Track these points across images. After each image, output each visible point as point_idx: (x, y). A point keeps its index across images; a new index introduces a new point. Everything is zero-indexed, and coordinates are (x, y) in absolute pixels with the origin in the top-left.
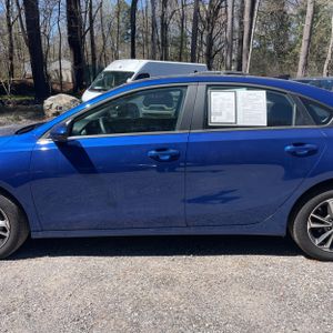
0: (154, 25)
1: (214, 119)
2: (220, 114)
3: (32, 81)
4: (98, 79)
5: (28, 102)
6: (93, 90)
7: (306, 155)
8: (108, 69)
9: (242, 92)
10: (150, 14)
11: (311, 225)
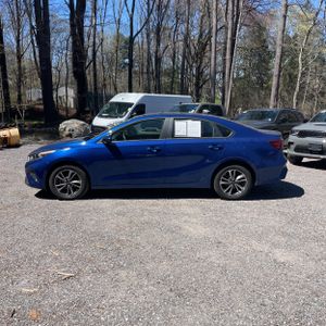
0: (149, 59)
1: (177, 133)
2: (180, 131)
3: (42, 107)
4: (105, 108)
5: (41, 126)
6: (101, 116)
8: (113, 100)
9: (190, 122)
10: (145, 46)
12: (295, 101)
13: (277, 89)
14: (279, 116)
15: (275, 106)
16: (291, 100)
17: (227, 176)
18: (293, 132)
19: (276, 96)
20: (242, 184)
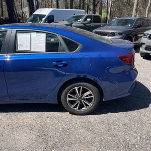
2: (22, 46)
7: (62, 67)
9: (34, 34)
11: (68, 99)
12: (147, 12)
13: (137, 5)
14: (136, 23)
15: (135, 16)
16: (145, 12)
17: (74, 93)
18: (145, 35)
19: (136, 9)
20: (90, 100)
